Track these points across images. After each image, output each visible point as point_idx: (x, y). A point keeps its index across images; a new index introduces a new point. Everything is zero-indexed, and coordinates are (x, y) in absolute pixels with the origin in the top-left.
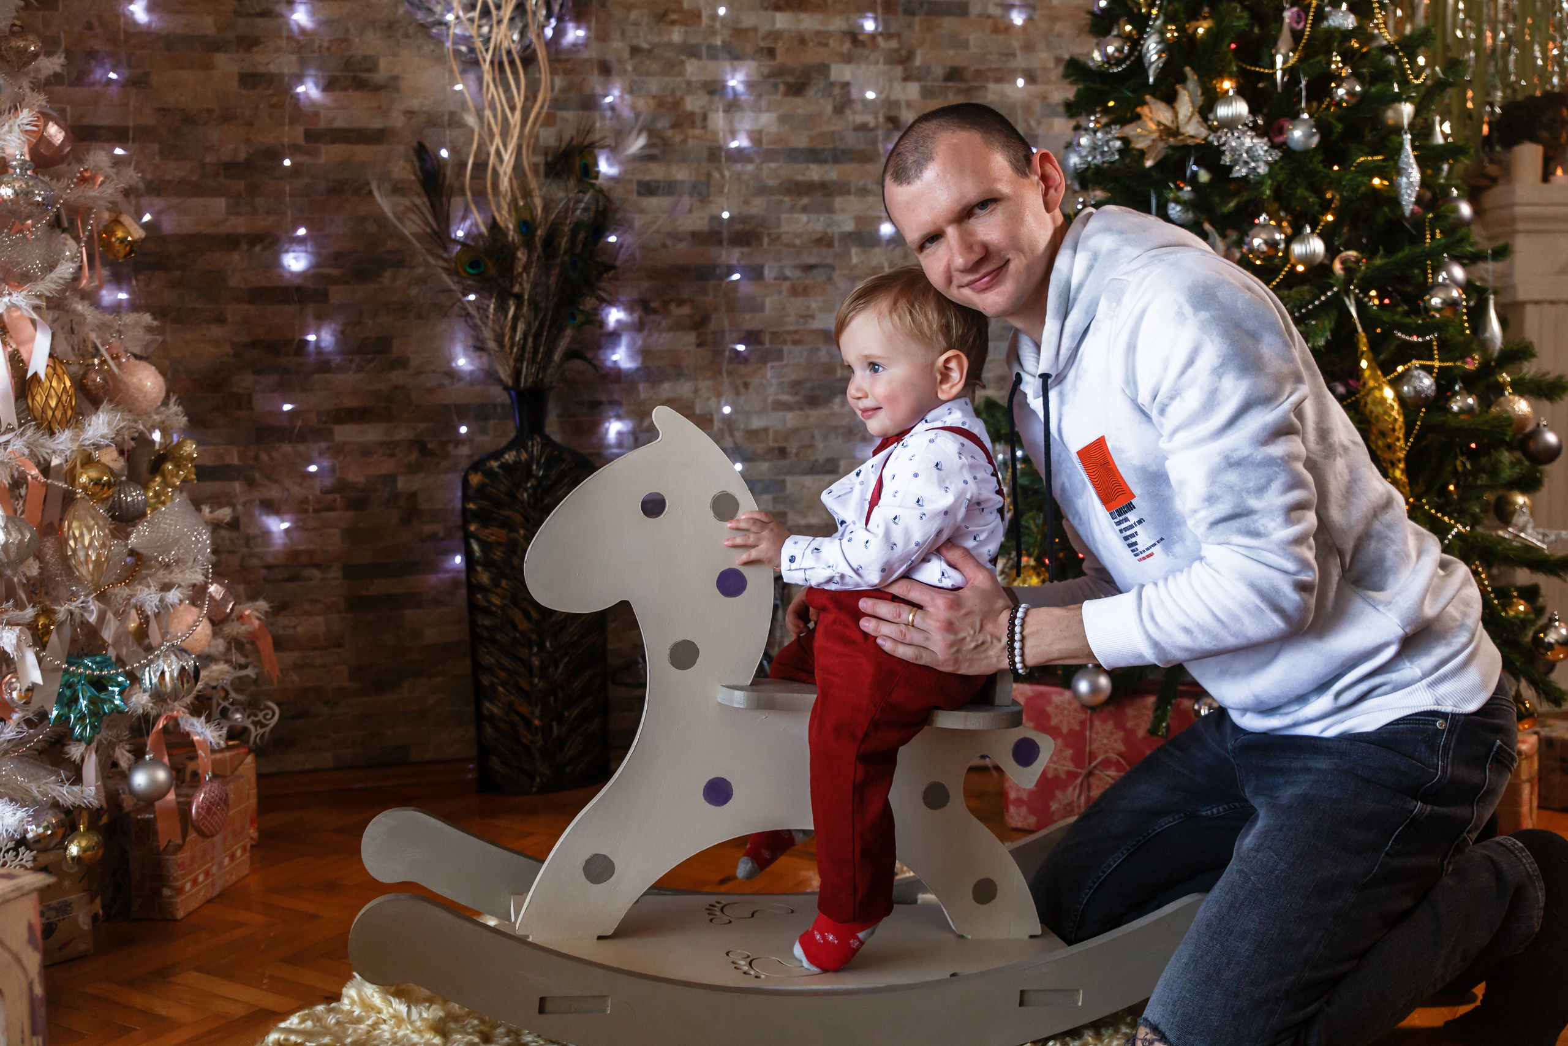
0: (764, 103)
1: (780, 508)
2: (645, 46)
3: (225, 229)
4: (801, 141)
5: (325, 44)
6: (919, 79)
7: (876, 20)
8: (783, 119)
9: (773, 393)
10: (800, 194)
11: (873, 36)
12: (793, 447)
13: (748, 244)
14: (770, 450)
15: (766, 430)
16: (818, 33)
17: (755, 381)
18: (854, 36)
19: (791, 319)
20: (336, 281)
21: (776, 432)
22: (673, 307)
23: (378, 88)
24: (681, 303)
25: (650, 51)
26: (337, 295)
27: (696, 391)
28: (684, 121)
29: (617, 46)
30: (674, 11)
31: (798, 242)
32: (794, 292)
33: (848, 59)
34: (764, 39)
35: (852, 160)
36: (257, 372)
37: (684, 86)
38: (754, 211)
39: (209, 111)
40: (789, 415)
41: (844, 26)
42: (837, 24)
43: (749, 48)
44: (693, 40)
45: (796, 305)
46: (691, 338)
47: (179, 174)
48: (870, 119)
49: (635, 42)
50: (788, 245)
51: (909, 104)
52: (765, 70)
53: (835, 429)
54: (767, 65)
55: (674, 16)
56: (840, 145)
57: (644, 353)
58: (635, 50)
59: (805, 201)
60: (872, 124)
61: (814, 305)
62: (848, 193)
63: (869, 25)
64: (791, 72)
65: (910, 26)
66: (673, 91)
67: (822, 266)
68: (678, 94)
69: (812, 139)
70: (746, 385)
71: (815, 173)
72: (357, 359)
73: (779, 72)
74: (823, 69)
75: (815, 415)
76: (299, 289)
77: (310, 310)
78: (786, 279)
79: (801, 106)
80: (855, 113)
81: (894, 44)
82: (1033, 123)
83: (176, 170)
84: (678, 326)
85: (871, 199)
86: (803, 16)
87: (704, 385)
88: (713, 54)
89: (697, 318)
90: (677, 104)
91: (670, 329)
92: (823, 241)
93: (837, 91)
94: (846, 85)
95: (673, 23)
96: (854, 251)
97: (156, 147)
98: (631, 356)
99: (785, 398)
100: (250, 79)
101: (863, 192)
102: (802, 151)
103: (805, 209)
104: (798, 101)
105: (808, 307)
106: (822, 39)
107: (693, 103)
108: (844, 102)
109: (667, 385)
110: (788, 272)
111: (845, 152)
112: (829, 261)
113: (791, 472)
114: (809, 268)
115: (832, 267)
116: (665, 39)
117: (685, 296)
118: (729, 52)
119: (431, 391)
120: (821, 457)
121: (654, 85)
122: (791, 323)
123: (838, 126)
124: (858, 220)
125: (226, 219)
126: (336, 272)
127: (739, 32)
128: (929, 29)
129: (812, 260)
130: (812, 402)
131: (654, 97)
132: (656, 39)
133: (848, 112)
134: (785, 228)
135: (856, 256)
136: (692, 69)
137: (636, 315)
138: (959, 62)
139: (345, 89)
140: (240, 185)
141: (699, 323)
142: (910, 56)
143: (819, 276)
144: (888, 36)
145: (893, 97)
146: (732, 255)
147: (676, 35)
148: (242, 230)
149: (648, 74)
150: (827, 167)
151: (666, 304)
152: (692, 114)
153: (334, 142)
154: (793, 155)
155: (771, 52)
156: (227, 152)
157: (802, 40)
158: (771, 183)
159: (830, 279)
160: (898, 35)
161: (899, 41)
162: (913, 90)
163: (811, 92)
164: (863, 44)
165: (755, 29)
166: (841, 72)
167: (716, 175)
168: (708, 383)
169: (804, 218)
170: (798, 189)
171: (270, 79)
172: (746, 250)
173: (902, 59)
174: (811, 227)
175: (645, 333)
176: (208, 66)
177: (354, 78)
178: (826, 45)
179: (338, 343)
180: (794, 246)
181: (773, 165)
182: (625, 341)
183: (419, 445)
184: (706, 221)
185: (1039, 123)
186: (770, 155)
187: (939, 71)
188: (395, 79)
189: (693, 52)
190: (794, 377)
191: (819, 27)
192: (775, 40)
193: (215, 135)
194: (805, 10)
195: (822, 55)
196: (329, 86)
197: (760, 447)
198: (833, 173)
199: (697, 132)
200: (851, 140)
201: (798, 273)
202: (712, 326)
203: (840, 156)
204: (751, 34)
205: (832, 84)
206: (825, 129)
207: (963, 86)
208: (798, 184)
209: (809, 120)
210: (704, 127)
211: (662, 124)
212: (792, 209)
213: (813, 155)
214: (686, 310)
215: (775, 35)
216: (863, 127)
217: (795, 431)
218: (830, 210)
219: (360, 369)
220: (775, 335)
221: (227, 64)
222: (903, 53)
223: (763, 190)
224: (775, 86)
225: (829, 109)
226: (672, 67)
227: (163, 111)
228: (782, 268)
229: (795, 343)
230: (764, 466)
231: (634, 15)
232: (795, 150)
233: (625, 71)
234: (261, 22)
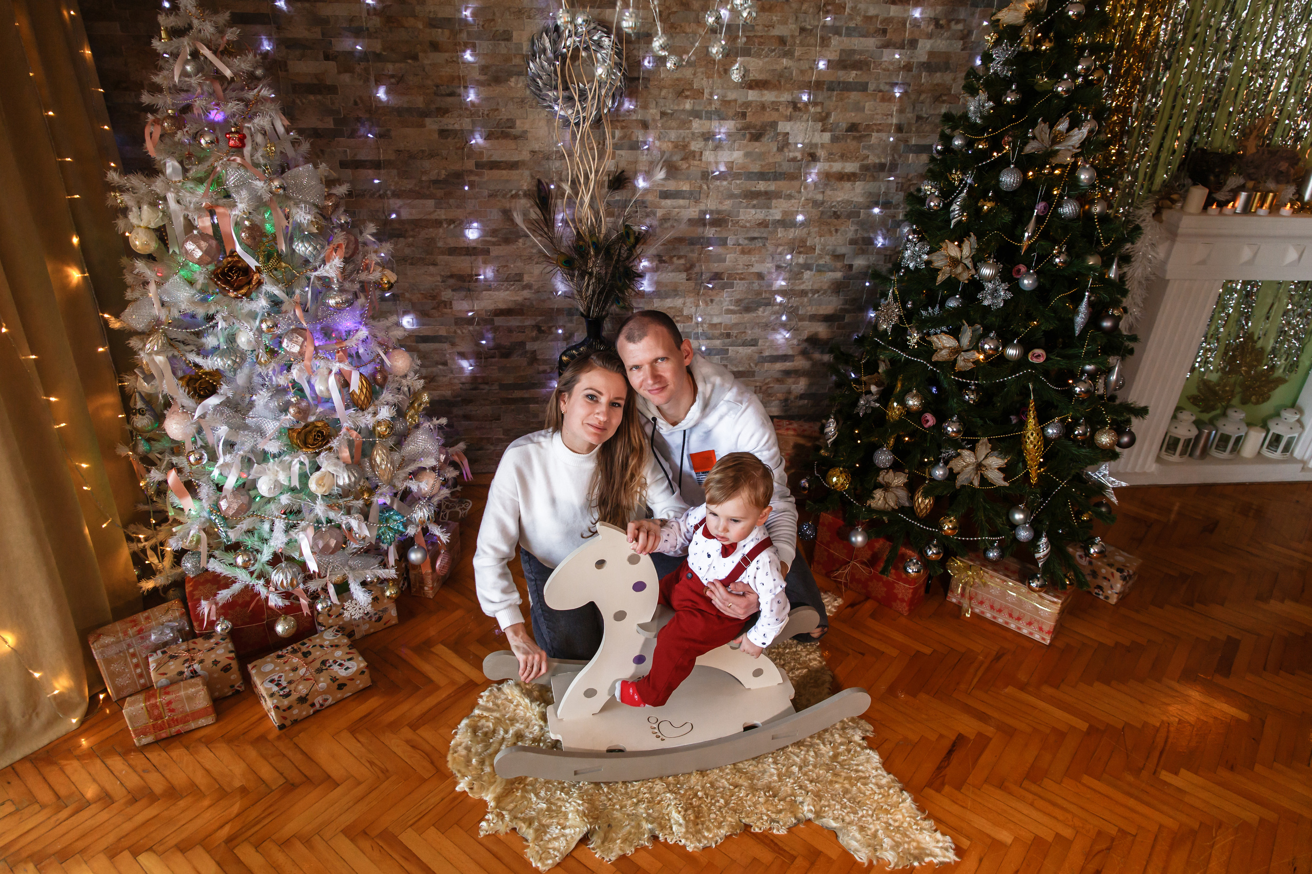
0: (736, 145)
1: (725, 362)
2: (669, 111)
3: (434, 216)
4: (755, 168)
5: (486, 113)
6: (831, 131)
7: (809, 95)
8: (747, 155)
9: (726, 305)
10: (752, 198)
11: (806, 104)
12: (734, 332)
13: (720, 226)
14: (722, 334)
15: (721, 324)
16: (773, 102)
17: (717, 299)
18: (795, 105)
19: (741, 267)
20: (494, 244)
21: (726, 325)
22: (675, 259)
23: (516, 138)
24: (679, 258)
25: (672, 114)
26: (495, 251)
27: (684, 304)
28: (690, 156)
29: (653, 112)
30: (688, 90)
31: (748, 225)
32: (743, 252)
33: (790, 119)
34: (740, 107)
35: (785, 179)
36: (453, 290)
37: (690, 135)
38: (724, 208)
39: (423, 151)
40: (733, 316)
41: (790, 98)
42: (786, 97)
43: (731, 113)
44: (697, 108)
45: (745, 259)
46: (684, 275)
47: (409, 187)
48: (799, 156)
49: (663, 109)
50: (742, 227)
51: (823, 146)
52: (739, 126)
53: (758, 324)
54: (739, 123)
55: (688, 93)
56: (779, 170)
57: (658, 283)
58: (663, 114)
59: (755, 202)
60: (799, 157)
61: (753, 259)
62: (781, 198)
63: (805, 98)
64: (754, 127)
65: (830, 97)
66: (684, 138)
67: (761, 238)
68: (687, 140)
69: (762, 166)
70: (712, 301)
71: (762, 186)
72: (506, 283)
73: (746, 128)
74: (774, 125)
75: (747, 317)
76: (474, 248)
77: (480, 258)
78: (739, 245)
79: (757, 147)
80: (790, 151)
81: (819, 109)
82: (896, 156)
83: (408, 185)
84: (677, 270)
85: (793, 201)
86: (766, 92)
87: (690, 300)
88: (709, 116)
89: (688, 265)
90: (685, 147)
91: (673, 271)
92: (763, 224)
93: (780, 138)
94: (787, 134)
95: (687, 97)
96: (779, 230)
97: (395, 172)
98: (650, 285)
99: (732, 307)
100: (444, 133)
101: (790, 197)
102: (756, 173)
103: (754, 207)
104: (757, 144)
105: (750, 261)
106: (775, 106)
107: (695, 146)
108: (784, 144)
109: (669, 300)
110: (741, 242)
111: (780, 174)
112: (765, 235)
113: (731, 345)
114: (754, 239)
115: (766, 239)
116: (681, 107)
117: (682, 254)
118: (719, 116)
119: (544, 301)
120: (749, 338)
121: (673, 135)
122: (740, 269)
123: (779, 158)
124: (785, 213)
125: (435, 211)
126: (494, 239)
127: (725, 102)
128: (842, 100)
129: (756, 235)
130: (748, 309)
131: (672, 142)
132: (676, 108)
133: (786, 150)
134: (742, 217)
135: (781, 232)
136: (697, 125)
137: (654, 264)
138: (856, 120)
139: (497, 138)
140: (440, 193)
141: (689, 268)
142: (828, 115)
143: (759, 244)
144: (815, 104)
145: (814, 141)
146: (710, 232)
147: (688, 105)
148: (443, 217)
149: (670, 129)
150: (769, 183)
151: (671, 258)
152: (694, 152)
153: (491, 169)
154: (750, 176)
155: (744, 115)
156: (433, 175)
157: (763, 107)
158: (736, 192)
159: (764, 245)
160: (822, 104)
161: (822, 108)
162: (827, 136)
163: (765, 139)
164: (800, 110)
165: (736, 101)
166: (784, 127)
167: (705, 187)
168: (692, 299)
169: (753, 211)
170: (751, 195)
171: (454, 133)
172: (718, 229)
173: (823, 119)
174: (756, 216)
175: (659, 273)
176: (422, 126)
177: (502, 132)
178: (777, 110)
179: (495, 276)
180: (746, 227)
181: (738, 182)
182: (647, 276)
183: (538, 328)
184: (697, 213)
185: (900, 156)
186: (737, 176)
187: (844, 126)
188: (525, 132)
189: (696, 114)
190: (738, 297)
191: (773, 99)
192: (747, 108)
193: (427, 164)
194: (767, 89)
195: (775, 116)
196: (488, 138)
197: (717, 332)
198: (772, 186)
199: (696, 163)
200: (786, 167)
201: (746, 242)
202: (696, 269)
203: (777, 176)
204: (733, 104)
205: (778, 134)
206: (771, 160)
207: (857, 134)
208: (752, 192)
209: (762, 156)
210: (701, 160)
211: (676, 158)
212: (747, 207)
213: (762, 176)
214: (682, 261)
215: (747, 104)
216: (794, 160)
217: (736, 324)
218: (769, 207)
219: (507, 289)
220: (730, 276)
221: (432, 124)
222: (824, 114)
223: (731, 196)
224: (744, 135)
225: (775, 149)
226: (685, 125)
227: (398, 151)
228: (738, 239)
229: (741, 279)
230: (717, 343)
231: (664, 93)
232: (752, 173)
233: (657, 127)
234: (450, 100)
